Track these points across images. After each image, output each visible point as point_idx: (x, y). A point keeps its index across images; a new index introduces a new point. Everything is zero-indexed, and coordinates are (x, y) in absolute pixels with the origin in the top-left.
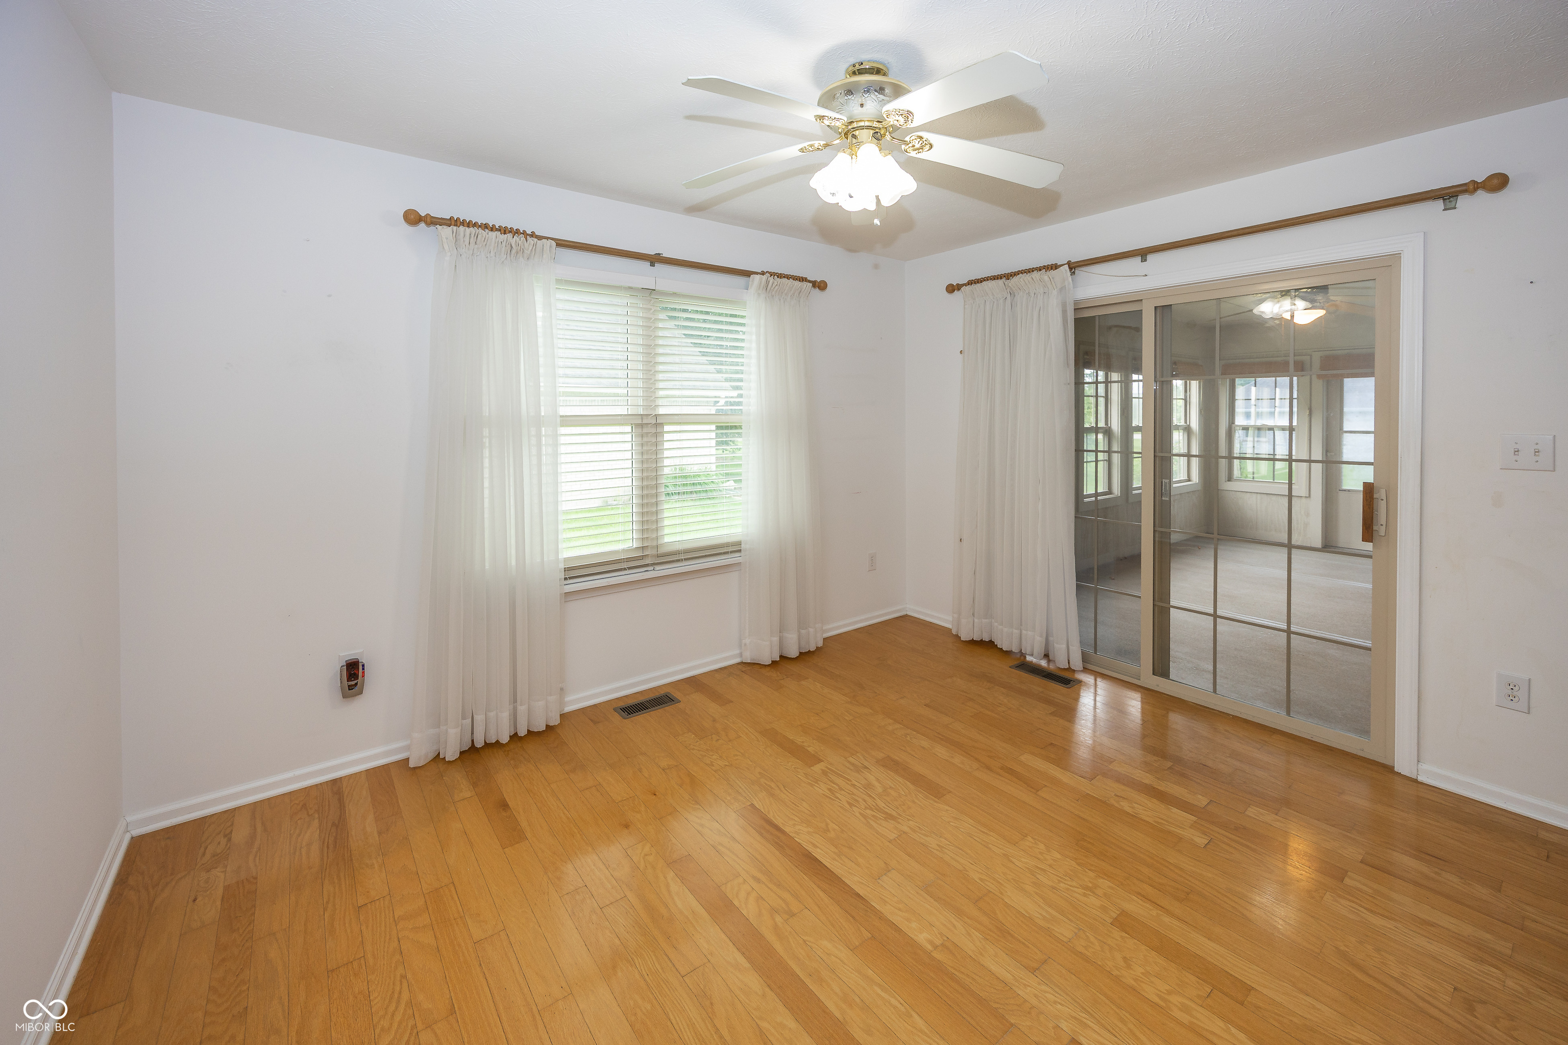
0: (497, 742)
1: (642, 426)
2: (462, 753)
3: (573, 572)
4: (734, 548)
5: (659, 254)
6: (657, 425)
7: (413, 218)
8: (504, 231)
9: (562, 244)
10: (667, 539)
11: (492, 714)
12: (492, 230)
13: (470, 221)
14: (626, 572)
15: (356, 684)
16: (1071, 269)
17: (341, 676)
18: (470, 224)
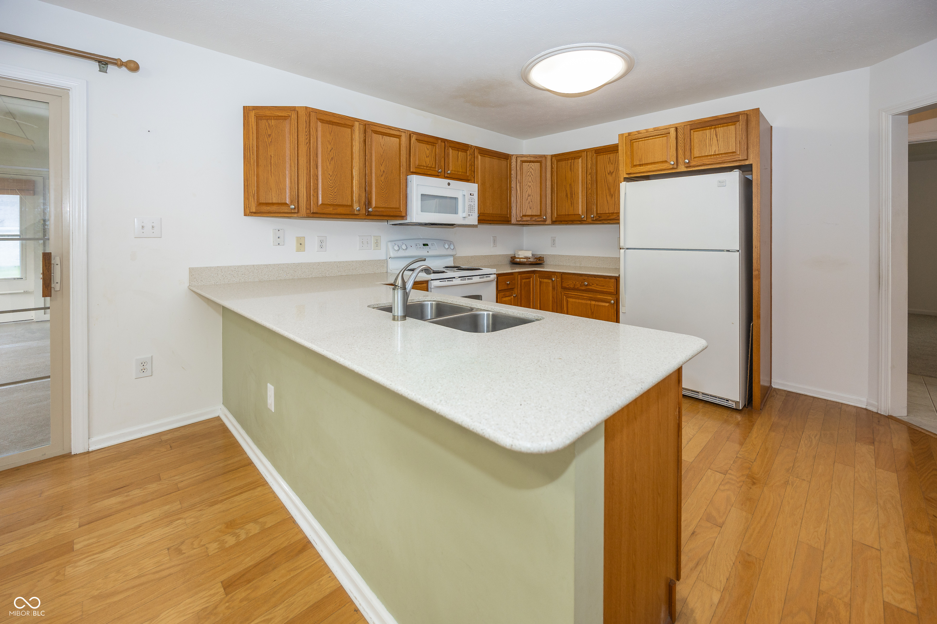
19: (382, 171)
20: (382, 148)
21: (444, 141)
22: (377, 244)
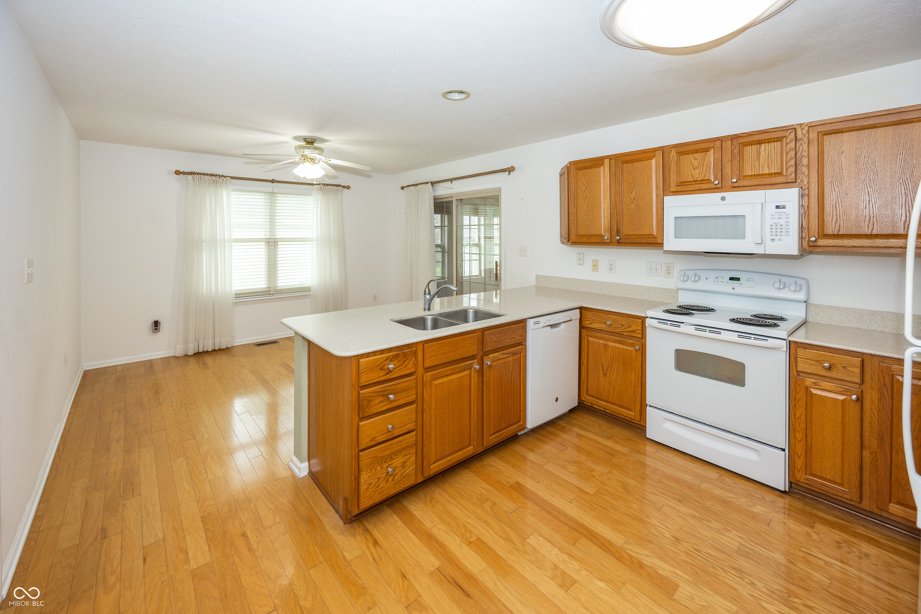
0: (207, 351)
1: (269, 242)
2: (194, 354)
3: (238, 295)
4: (307, 289)
5: (273, 179)
6: (275, 242)
7: (178, 173)
8: (211, 175)
9: (232, 178)
10: (279, 285)
11: (206, 341)
12: (207, 175)
13: (199, 173)
14: (261, 296)
15: (157, 328)
16: (431, 184)
17: (152, 325)
18: (198, 174)
19: (632, 199)
20: (632, 176)
21: (734, 138)
22: (668, 272)
